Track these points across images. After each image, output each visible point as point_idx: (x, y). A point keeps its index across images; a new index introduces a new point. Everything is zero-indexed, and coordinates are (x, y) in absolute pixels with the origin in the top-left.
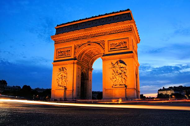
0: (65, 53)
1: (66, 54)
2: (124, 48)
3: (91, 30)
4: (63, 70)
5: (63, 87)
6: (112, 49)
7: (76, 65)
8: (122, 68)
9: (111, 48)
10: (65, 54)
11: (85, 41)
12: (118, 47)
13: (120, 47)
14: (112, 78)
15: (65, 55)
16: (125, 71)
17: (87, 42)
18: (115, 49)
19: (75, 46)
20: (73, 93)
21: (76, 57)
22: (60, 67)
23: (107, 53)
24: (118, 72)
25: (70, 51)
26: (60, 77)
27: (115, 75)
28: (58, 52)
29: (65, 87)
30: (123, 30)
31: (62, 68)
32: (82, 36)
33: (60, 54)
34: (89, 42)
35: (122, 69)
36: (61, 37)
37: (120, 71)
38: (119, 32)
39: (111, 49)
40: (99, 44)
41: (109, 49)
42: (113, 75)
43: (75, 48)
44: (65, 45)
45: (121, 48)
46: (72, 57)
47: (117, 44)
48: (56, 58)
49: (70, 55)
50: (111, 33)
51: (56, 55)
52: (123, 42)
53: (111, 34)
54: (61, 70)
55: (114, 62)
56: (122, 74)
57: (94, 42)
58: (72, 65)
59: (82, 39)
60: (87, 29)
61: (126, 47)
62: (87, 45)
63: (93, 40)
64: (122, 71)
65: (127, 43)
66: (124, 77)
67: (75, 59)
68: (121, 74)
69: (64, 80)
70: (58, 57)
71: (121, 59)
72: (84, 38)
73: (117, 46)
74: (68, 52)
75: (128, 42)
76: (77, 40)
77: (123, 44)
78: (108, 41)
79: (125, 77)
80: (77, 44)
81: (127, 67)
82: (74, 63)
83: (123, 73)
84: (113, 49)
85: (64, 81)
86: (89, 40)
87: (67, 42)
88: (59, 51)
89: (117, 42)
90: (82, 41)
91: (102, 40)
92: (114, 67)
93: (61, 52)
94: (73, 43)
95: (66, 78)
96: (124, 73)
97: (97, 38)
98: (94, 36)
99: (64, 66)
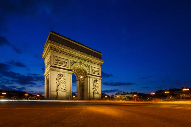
0: (63, 63)
3: (84, 55)
11: (78, 60)
15: (63, 65)
18: (94, 73)
21: (71, 69)
22: (59, 73)
23: (91, 74)
27: (95, 87)
28: (55, 59)
29: (64, 89)
32: (76, 55)
33: (57, 62)
34: (81, 62)
39: (92, 72)
42: (93, 87)
43: (71, 63)
44: (63, 56)
45: (97, 73)
46: (69, 68)
48: (54, 64)
49: (67, 66)
51: (54, 61)
53: (93, 63)
55: (94, 80)
57: (84, 64)
58: (70, 75)
61: (99, 74)
62: (79, 63)
63: (83, 62)
67: (71, 70)
70: (56, 64)
71: (97, 79)
72: (78, 57)
73: (95, 71)
74: (65, 63)
76: (73, 57)
78: (91, 67)
80: (72, 60)
82: (70, 73)
86: (81, 61)
87: (64, 54)
91: (88, 64)
92: (94, 83)
93: (59, 61)
94: (70, 57)
95: (65, 83)
97: (86, 62)
98: (84, 60)
99: (62, 74)
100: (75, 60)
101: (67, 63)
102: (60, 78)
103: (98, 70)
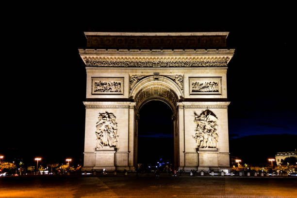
0: (111, 87)
1: (113, 90)
3: (162, 54)
4: (109, 117)
5: (111, 147)
6: (195, 91)
7: (132, 112)
8: (211, 122)
9: (195, 89)
10: (110, 89)
11: (150, 72)
12: (205, 90)
13: (208, 90)
14: (195, 136)
15: (111, 91)
16: (216, 127)
17: (152, 74)
18: (200, 91)
19: (130, 77)
20: (128, 157)
21: (132, 97)
22: (103, 111)
24: (206, 127)
25: (120, 84)
27: (201, 132)
28: (96, 83)
29: (113, 146)
30: (214, 63)
31: (108, 113)
33: (99, 88)
34: (156, 74)
35: (212, 124)
36: (101, 56)
37: (208, 127)
38: (208, 66)
39: (193, 91)
40: (174, 80)
41: (191, 91)
42: (198, 132)
43: (131, 82)
44: (111, 72)
45: (210, 91)
46: (126, 96)
47: (202, 84)
48: (93, 94)
49: (120, 92)
50: (194, 65)
51: (92, 89)
52: (212, 82)
53: (195, 67)
54: (105, 117)
55: (199, 112)
56: (212, 131)
57: (165, 76)
58: (127, 110)
59: (144, 67)
60: (156, 51)
61: (217, 91)
62: (152, 78)
63: (163, 73)
64: (211, 127)
65: (219, 85)
66: (214, 135)
68: (210, 130)
69: (111, 134)
70: (96, 93)
71: (210, 109)
72: (148, 65)
73: (203, 88)
74: (117, 87)
75: (221, 84)
76: (135, 67)
77: (214, 86)
78: (189, 77)
79: (216, 136)
80: (134, 74)
81: (218, 122)
82: (129, 107)
83: (213, 129)
84: (197, 91)
85: (112, 137)
86: (157, 71)
87: (114, 67)
88: (98, 82)
89: (204, 82)
90: (143, 71)
91: (179, 74)
92: (200, 120)
93: (103, 84)
94: (127, 71)
95: (115, 131)
96: (215, 129)
98: (166, 66)
99: (109, 111)
100: (139, 72)
101: (122, 85)
102: (104, 122)
103: (212, 81)
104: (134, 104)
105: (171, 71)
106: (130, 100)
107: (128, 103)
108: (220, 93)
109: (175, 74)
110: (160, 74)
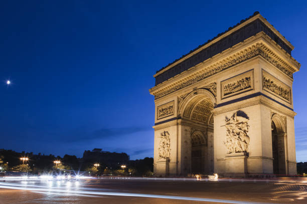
1: (169, 112)
2: (245, 88)
3: (196, 70)
4: (165, 135)
5: (165, 158)
6: (227, 94)
7: (180, 127)
8: (240, 123)
9: (226, 92)
10: (167, 112)
11: (190, 89)
12: (237, 89)
13: (239, 88)
14: (226, 141)
15: (167, 114)
16: (246, 129)
17: (192, 90)
18: (231, 93)
19: (178, 98)
20: (177, 166)
21: (180, 115)
22: (162, 131)
23: (220, 102)
24: (234, 131)
26: (162, 145)
28: (159, 110)
29: (167, 158)
30: (244, 57)
31: (165, 132)
32: (185, 81)
33: (161, 113)
34: (195, 89)
35: (240, 125)
36: (161, 89)
37: (237, 130)
38: (238, 63)
39: (225, 95)
40: (208, 90)
41: (223, 94)
42: (228, 137)
43: (179, 102)
44: (167, 99)
45: (241, 90)
46: (175, 116)
47: (235, 84)
48: (158, 120)
49: (172, 113)
50: (225, 68)
51: (158, 116)
52: (244, 78)
54: (163, 136)
55: (230, 115)
56: (241, 134)
57: (202, 88)
58: (176, 127)
59: (187, 86)
61: (250, 87)
62: (192, 94)
63: (200, 86)
64: (240, 129)
65: (252, 79)
66: (243, 138)
68: (238, 134)
69: (166, 148)
70: (160, 118)
71: (241, 110)
72: (189, 84)
73: (235, 88)
74: (170, 109)
75: (253, 77)
76: (181, 88)
77: (245, 82)
78: (221, 82)
79: (246, 138)
80: (181, 95)
81: (249, 122)
82: (177, 124)
83: (242, 131)
84: (229, 93)
85: (166, 150)
86: (195, 86)
87: (168, 94)
88: (161, 109)
89: (235, 81)
90: (186, 90)
91: (213, 82)
92: (229, 124)
93: (163, 110)
94: (176, 94)
95: (168, 145)
96: (245, 131)
97: (206, 80)
98: (201, 78)
99: (166, 130)
101: (173, 107)
103: (244, 76)
104: (180, 121)
105: (206, 82)
106: (178, 118)
107: (176, 120)
108: (252, 88)
109: (210, 83)
110: (198, 88)
